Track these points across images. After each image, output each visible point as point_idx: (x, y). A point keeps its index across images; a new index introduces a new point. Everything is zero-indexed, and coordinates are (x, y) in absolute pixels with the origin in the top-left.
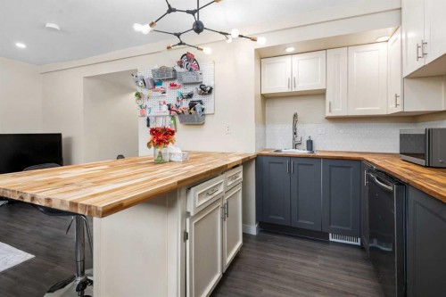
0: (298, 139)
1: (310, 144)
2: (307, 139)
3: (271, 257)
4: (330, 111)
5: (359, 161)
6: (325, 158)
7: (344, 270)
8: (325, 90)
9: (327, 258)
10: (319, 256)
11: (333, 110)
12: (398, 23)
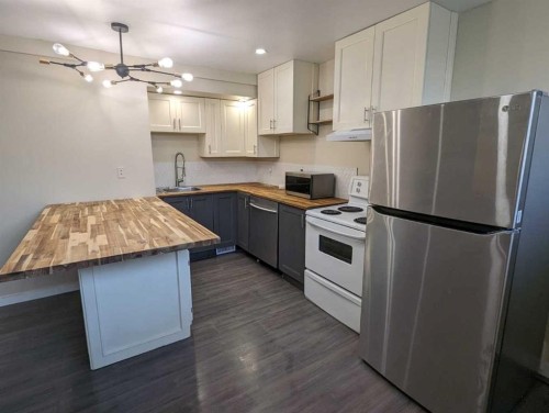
4: (210, 152)
5: (236, 192)
8: (204, 134)
11: (212, 152)
12: (255, 96)
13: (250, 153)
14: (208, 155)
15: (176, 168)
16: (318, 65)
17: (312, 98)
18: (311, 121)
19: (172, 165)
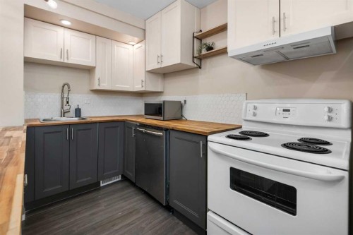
0: (66, 108)
1: (78, 112)
2: (76, 107)
3: (60, 228)
4: (99, 85)
5: (123, 122)
6: (100, 122)
7: (121, 200)
8: (94, 68)
9: (106, 199)
10: (100, 201)
11: (101, 84)
12: (143, 38)
13: (138, 88)
14: (97, 87)
15: (62, 98)
16: (200, 9)
17: (196, 35)
18: (196, 55)
19: (58, 96)
